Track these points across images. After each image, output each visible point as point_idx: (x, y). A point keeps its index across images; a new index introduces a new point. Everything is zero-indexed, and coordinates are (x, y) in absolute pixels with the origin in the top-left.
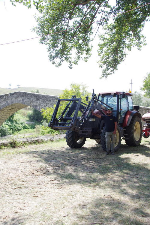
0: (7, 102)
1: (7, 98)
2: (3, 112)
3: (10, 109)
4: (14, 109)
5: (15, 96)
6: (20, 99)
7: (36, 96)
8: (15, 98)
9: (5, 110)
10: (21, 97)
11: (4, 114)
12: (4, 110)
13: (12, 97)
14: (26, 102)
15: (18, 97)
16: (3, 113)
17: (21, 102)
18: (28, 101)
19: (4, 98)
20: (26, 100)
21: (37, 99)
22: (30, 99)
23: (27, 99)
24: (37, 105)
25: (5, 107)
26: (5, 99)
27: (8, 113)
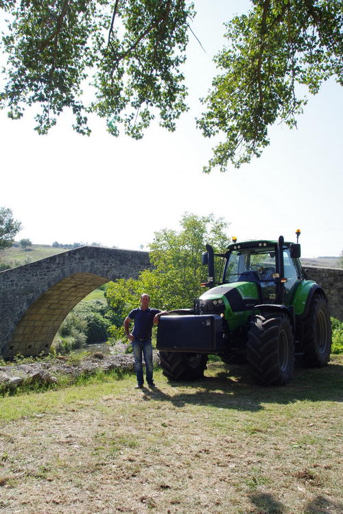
0: (62, 271)
1: (61, 262)
2: (58, 292)
3: (72, 285)
4: (82, 286)
5: (77, 256)
6: (87, 262)
7: (120, 256)
8: (77, 261)
9: (63, 289)
10: (90, 258)
11: (62, 298)
12: (59, 287)
13: (72, 259)
14: (98, 268)
15: (83, 259)
16: (60, 295)
17: (89, 269)
18: (103, 268)
19: (57, 261)
20: (98, 265)
21: (122, 262)
22: (108, 261)
23: (101, 261)
24: (121, 275)
25: (59, 282)
26: (59, 264)
27: (73, 294)
